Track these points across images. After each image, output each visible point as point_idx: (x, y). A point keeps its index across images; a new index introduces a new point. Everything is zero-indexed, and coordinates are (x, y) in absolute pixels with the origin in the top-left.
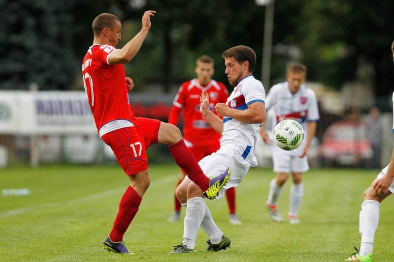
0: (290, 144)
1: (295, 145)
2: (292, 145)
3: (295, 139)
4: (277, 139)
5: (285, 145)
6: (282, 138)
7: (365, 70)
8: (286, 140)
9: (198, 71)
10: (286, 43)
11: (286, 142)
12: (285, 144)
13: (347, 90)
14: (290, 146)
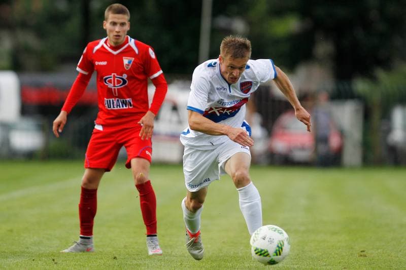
0: (274, 255)
1: (280, 254)
2: (277, 255)
3: (278, 246)
4: (256, 253)
5: (268, 259)
6: (262, 250)
7: (324, 48)
8: (267, 252)
9: (107, 26)
10: (228, 16)
11: (268, 255)
12: (268, 257)
13: (302, 72)
14: (275, 258)
